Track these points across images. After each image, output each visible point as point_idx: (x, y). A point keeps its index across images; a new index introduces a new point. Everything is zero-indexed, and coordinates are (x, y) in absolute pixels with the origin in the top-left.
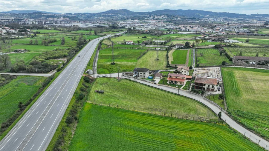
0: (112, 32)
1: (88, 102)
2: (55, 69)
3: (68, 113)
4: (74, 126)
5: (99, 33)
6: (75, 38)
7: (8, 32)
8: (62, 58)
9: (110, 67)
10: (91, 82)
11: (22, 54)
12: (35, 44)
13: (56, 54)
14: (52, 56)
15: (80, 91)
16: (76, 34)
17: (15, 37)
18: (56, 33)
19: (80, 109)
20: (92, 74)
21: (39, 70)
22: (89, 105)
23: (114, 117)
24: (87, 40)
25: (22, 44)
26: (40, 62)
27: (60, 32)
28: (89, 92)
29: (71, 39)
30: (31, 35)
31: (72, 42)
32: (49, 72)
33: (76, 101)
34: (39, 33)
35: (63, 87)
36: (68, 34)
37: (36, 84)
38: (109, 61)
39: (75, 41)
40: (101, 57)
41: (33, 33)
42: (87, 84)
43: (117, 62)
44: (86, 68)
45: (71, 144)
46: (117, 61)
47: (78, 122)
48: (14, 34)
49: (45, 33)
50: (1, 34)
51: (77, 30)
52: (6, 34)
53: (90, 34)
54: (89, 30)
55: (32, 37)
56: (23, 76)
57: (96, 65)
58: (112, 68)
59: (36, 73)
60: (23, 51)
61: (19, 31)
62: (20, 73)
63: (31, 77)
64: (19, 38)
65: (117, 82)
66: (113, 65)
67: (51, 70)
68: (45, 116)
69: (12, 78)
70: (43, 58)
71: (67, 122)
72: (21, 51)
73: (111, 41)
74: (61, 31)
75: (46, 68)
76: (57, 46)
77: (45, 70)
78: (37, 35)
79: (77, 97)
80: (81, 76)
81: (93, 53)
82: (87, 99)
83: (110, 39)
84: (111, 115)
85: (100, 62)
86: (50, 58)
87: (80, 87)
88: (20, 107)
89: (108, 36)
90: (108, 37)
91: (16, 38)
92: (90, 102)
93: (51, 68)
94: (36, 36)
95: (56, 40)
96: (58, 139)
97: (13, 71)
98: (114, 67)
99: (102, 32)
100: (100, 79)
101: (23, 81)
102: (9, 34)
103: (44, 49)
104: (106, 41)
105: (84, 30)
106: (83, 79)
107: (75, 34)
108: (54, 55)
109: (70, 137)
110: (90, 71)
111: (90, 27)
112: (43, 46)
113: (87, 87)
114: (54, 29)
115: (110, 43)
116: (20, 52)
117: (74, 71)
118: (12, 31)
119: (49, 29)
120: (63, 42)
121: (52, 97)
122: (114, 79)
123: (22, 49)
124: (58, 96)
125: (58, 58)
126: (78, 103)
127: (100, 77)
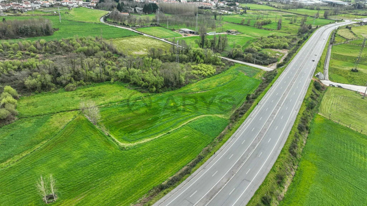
0: (354, 16)
1: (319, 114)
2: (274, 62)
3: (299, 120)
4: (305, 135)
5: (331, 15)
6: (295, 21)
7: (217, 6)
8: (280, 49)
9: (349, 74)
10: (322, 90)
11: (234, 36)
12: (246, 25)
13: (274, 43)
14: (269, 45)
15: (310, 99)
16: (295, 15)
17: (224, 12)
18: (269, 10)
19: (311, 119)
20: (321, 79)
21: (258, 61)
22: (321, 118)
23: (355, 142)
24: (313, 27)
25: (233, 23)
26: (257, 50)
27: (274, 9)
28: (320, 102)
29: (289, 22)
30: (241, 11)
31: (290, 27)
32: (268, 65)
33: (307, 109)
34: (249, 9)
35: (289, 88)
36: (284, 14)
37: (255, 77)
38: (348, 65)
39: (295, 26)
40: (335, 57)
41: (242, 8)
42: (318, 92)
43: (362, 70)
44: (316, 70)
45: (303, 152)
46: (362, 68)
47: (309, 133)
48: (223, 8)
49: (255, 10)
50: (211, 8)
51: (298, 8)
52: (215, 7)
53: (317, 16)
54: (315, 8)
55: (242, 14)
56: (240, 63)
57: (327, 67)
58: (352, 76)
59: (253, 63)
60: (235, 32)
61: (227, 5)
62: (237, 60)
63: (249, 67)
64: (227, 14)
65: (359, 98)
66: (354, 73)
67: (270, 64)
68: (276, 116)
69: (231, 64)
70: (259, 46)
71: (300, 129)
72: (233, 32)
73: (351, 32)
74: (276, 8)
75: (264, 60)
76: (272, 30)
77: (264, 62)
78: (247, 11)
79: (307, 104)
80: (310, 80)
81: (324, 50)
82: (318, 110)
83: (350, 28)
84: (351, 139)
85: (333, 63)
86: (266, 47)
87: (310, 93)
88: (248, 98)
89: (347, 22)
90: (347, 24)
91: (225, 14)
92: (321, 115)
93: (270, 61)
94: (245, 12)
95: (271, 22)
96: (292, 142)
97: (230, 56)
98: (356, 76)
99: (335, 13)
100: (334, 88)
101: (241, 70)
102: (218, 8)
103: (257, 33)
104: (343, 30)
105: (307, 9)
106: (312, 85)
107: (294, 13)
108: (272, 44)
109: (301, 145)
110: (320, 74)
111: (318, 4)
112: (255, 28)
113: (318, 96)
114: (266, 5)
115: (349, 36)
116: (232, 34)
117: (300, 71)
118: (220, 4)
119: (261, 4)
120: (279, 26)
121: (278, 97)
122: (355, 94)
123: (234, 30)
124: (285, 97)
125: (276, 48)
126: (308, 112)
127: (333, 86)
